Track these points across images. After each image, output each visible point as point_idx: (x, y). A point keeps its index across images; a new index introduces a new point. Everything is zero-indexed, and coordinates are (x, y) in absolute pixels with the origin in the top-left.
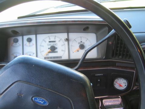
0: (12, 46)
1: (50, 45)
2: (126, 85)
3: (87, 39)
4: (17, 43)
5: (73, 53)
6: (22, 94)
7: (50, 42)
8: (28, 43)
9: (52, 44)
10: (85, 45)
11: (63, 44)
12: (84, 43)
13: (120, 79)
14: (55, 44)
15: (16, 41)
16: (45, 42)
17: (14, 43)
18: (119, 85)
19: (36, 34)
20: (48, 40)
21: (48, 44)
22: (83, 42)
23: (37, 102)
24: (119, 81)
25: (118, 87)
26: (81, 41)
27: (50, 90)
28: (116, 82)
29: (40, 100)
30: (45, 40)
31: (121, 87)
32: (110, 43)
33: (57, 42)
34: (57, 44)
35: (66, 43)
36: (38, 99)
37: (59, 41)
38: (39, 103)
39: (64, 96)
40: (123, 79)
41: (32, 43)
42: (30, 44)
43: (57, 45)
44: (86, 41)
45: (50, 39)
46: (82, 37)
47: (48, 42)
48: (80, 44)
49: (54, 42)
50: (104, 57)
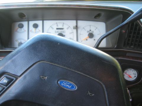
0: (16, 31)
1: (58, 32)
2: (135, 77)
3: (97, 28)
4: (22, 29)
5: (82, 41)
6: (46, 77)
7: (57, 29)
8: (34, 29)
9: (60, 31)
10: (94, 33)
11: (71, 31)
12: (93, 32)
13: (129, 70)
14: (63, 32)
15: (21, 26)
16: (53, 28)
17: (19, 29)
18: (128, 76)
19: (43, 20)
20: (55, 27)
21: (55, 31)
22: (92, 30)
23: (63, 86)
24: (129, 72)
25: (128, 78)
26: (90, 29)
27: (79, 73)
28: (126, 73)
29: (67, 84)
30: (53, 27)
31: (131, 78)
32: (124, 31)
33: (65, 30)
34: (65, 31)
35: (75, 31)
36: (65, 83)
37: (68, 28)
38: (66, 87)
39: (96, 80)
40: (133, 70)
41: (38, 29)
42: (36, 30)
43: (65, 33)
44: (95, 30)
45: (57, 26)
46: (91, 26)
47: (55, 29)
48: (88, 33)
49: (62, 29)
50: (116, 46)
